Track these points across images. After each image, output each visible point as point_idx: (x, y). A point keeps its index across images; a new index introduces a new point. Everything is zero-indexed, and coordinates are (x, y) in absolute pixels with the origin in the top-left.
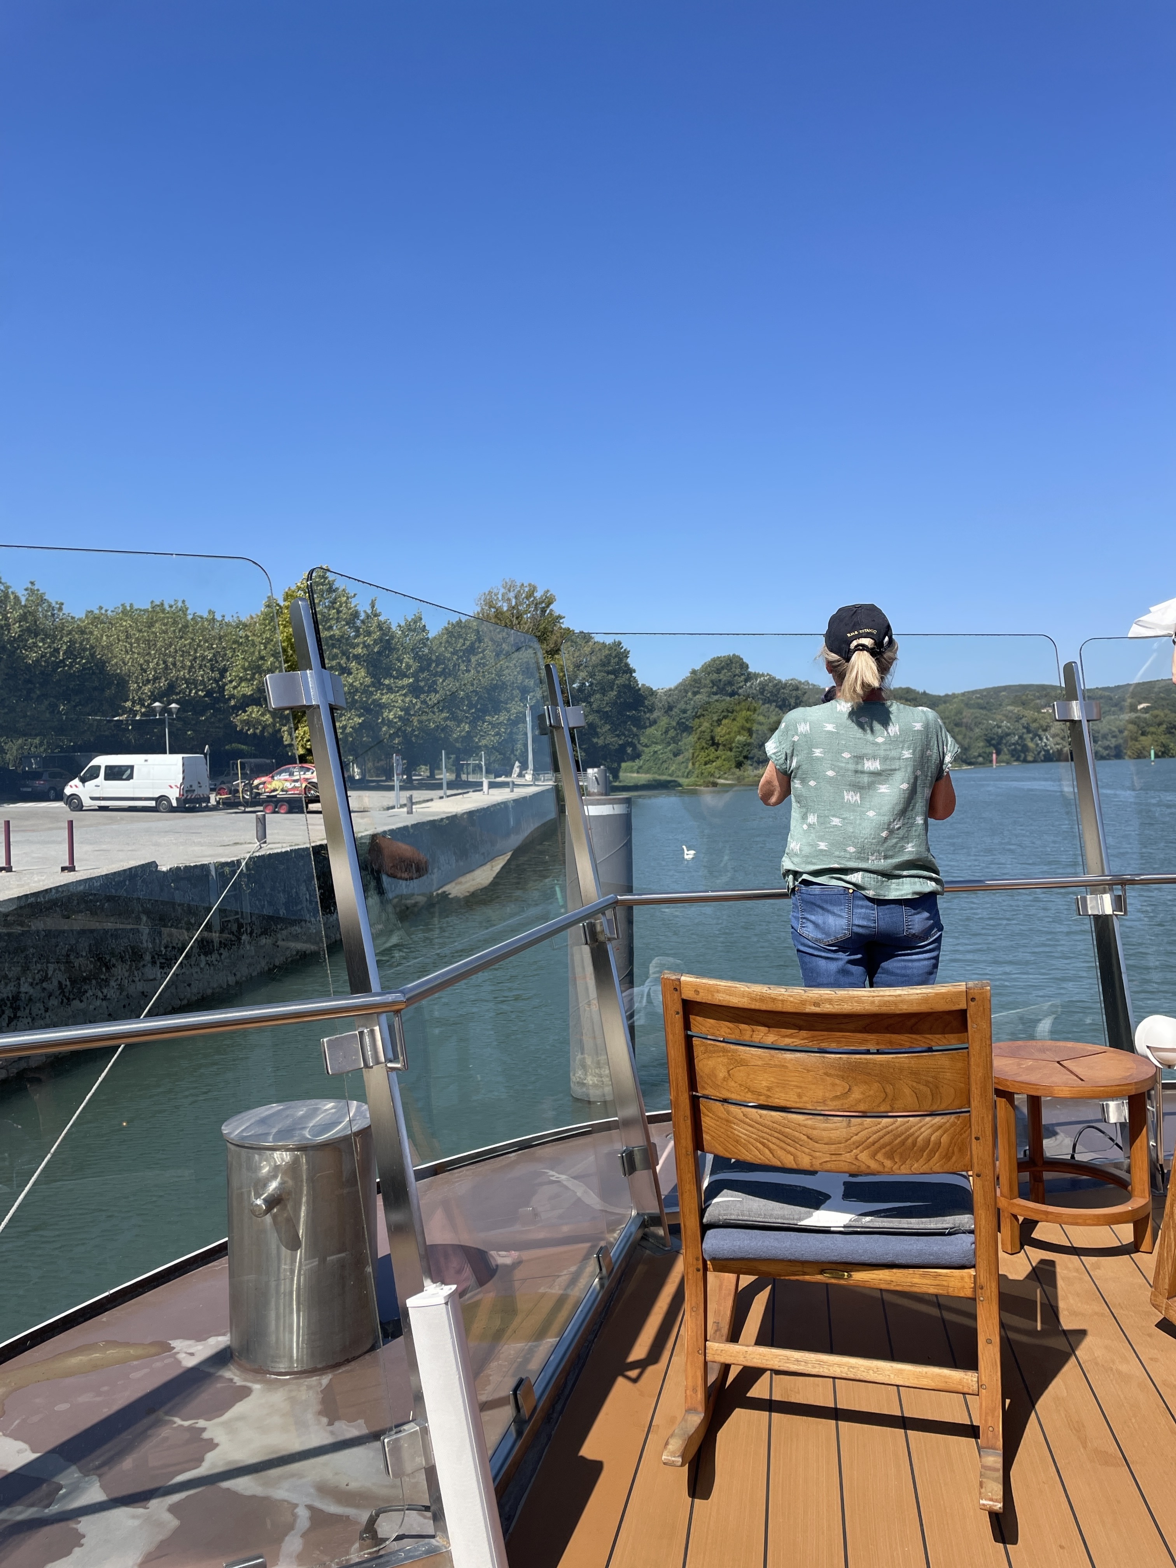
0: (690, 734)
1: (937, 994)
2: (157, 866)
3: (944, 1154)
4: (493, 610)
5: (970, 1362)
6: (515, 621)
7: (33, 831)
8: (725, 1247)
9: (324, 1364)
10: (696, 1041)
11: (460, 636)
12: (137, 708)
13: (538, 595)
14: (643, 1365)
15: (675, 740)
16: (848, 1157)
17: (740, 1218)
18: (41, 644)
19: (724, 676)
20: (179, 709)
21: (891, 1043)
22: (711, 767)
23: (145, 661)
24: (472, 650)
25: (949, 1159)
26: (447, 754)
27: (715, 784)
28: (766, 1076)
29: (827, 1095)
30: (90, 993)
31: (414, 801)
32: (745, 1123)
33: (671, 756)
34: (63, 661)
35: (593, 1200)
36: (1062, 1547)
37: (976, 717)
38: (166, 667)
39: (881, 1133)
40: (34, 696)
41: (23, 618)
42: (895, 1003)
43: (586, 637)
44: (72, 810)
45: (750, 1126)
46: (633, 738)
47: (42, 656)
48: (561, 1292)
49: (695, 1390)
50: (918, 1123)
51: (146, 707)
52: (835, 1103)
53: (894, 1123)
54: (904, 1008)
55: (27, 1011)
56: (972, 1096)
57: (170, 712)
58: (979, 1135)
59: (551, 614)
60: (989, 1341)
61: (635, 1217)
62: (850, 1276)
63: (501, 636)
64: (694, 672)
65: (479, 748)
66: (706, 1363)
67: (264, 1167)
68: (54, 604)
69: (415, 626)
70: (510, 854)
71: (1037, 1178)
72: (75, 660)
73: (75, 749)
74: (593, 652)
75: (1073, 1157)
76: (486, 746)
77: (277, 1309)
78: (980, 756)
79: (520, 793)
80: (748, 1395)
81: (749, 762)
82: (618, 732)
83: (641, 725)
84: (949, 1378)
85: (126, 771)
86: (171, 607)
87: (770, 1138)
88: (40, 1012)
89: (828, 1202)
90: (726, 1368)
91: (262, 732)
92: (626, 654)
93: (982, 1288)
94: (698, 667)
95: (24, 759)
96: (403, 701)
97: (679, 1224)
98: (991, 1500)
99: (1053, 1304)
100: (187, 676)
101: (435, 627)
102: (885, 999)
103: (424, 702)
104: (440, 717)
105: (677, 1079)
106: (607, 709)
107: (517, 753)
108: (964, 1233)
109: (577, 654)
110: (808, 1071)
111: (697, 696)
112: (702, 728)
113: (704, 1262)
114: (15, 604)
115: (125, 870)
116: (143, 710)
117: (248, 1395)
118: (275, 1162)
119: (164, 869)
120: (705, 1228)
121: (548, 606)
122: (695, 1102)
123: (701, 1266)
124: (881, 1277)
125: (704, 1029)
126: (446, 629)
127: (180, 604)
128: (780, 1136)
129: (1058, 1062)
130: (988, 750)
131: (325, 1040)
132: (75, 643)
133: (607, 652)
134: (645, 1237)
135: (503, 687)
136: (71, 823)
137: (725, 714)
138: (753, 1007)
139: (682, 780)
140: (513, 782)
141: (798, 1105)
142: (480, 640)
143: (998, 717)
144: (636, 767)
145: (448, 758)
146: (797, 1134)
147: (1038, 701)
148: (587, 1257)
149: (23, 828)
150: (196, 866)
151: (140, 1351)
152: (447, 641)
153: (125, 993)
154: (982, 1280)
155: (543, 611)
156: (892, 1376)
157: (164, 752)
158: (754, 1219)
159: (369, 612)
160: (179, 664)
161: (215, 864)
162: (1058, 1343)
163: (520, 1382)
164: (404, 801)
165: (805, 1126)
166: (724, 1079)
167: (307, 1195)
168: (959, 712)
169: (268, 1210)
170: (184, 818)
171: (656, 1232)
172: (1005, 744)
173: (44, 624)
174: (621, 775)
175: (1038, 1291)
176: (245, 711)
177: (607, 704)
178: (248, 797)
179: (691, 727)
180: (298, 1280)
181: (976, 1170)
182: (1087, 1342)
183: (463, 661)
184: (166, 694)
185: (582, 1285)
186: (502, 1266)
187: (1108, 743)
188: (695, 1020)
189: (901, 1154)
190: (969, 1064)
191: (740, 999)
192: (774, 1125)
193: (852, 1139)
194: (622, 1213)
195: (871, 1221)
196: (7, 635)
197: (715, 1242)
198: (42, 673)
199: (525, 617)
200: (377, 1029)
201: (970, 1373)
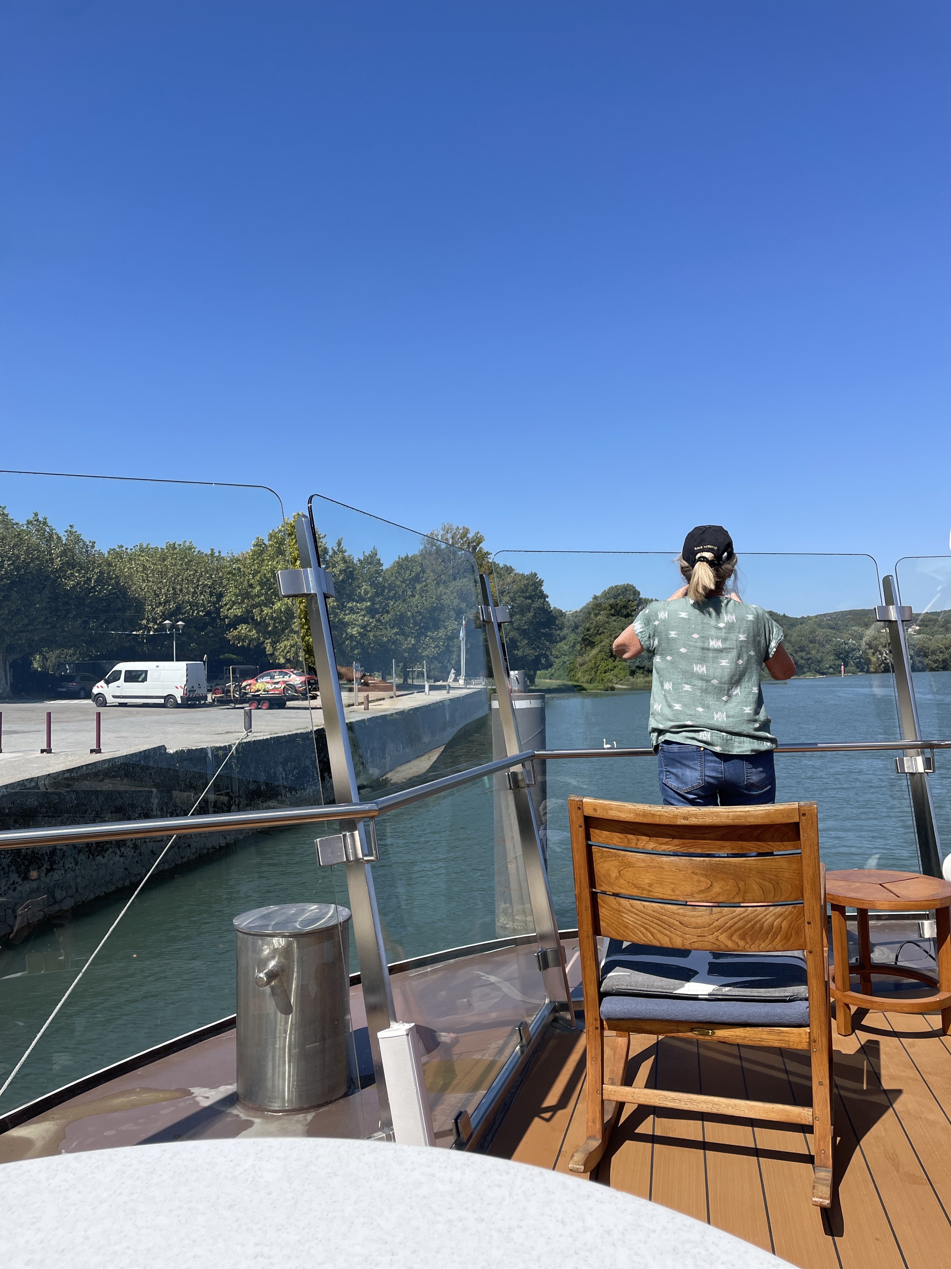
1: (776, 810)
2: (166, 749)
3: (784, 936)
4: (434, 548)
5: (806, 1100)
6: (452, 557)
7: (68, 722)
8: (617, 1009)
9: (308, 1105)
10: (594, 849)
11: (407, 568)
12: (151, 625)
13: (470, 536)
14: (554, 1109)
15: (581, 653)
16: (711, 938)
17: (629, 988)
18: (77, 574)
19: (621, 601)
20: (184, 626)
21: (742, 848)
22: (609, 676)
23: (158, 588)
24: (417, 579)
25: (789, 940)
26: (397, 663)
27: (613, 689)
28: (648, 875)
29: (694, 890)
30: (111, 850)
31: (370, 700)
32: (631, 912)
34: (93, 588)
35: (515, 994)
36: (877, 1239)
37: (827, 636)
38: (175, 594)
39: (736, 920)
40: (71, 615)
41: (64, 553)
42: (745, 817)
43: (509, 570)
44: (98, 706)
45: (636, 914)
46: (546, 651)
47: (78, 584)
48: (491, 1058)
49: (594, 1122)
50: (764, 912)
51: (158, 624)
52: (700, 896)
53: (745, 911)
54: (752, 821)
55: (61, 864)
56: (804, 890)
57: (177, 628)
58: (811, 920)
59: (480, 551)
60: (821, 1083)
61: (548, 1004)
62: (714, 1033)
63: (440, 568)
64: (595, 598)
65: (422, 658)
66: (603, 1101)
67: (265, 950)
68: (88, 543)
69: (372, 560)
70: (444, 747)
71: (866, 979)
72: (103, 587)
73: (101, 657)
74: (514, 582)
75: (896, 963)
76: (427, 656)
77: (274, 1060)
78: (830, 667)
79: (454, 694)
80: (636, 1132)
81: (641, 671)
82: (534, 646)
83: (553, 640)
84: (790, 1112)
85: (141, 675)
86: (180, 546)
87: (651, 923)
88: (71, 866)
89: (696, 976)
90: (621, 1106)
91: (249, 644)
92: (541, 583)
93: (815, 1042)
94: (599, 594)
95: (60, 666)
96: (363, 620)
97: (583, 1011)
98: (821, 1198)
99: (877, 1071)
100: (191, 600)
101: (387, 562)
102: (738, 814)
103: (379, 621)
104: (392, 633)
105: (580, 877)
106: (525, 627)
107: (453, 662)
108: (801, 1000)
109: (501, 583)
110: (680, 871)
111: (598, 618)
112: (603, 644)
113: (601, 1021)
114: (58, 542)
115: (140, 752)
116: (156, 627)
117: (251, 1126)
118: (274, 946)
119: (171, 751)
120: (602, 995)
121: (478, 545)
122: (594, 897)
123: (599, 1026)
124: (738, 1033)
125: (601, 839)
126: (397, 563)
127: (188, 544)
128: (659, 922)
129: (880, 884)
130: (837, 663)
131: (318, 840)
132: (104, 573)
133: (526, 581)
134: (555, 1020)
135: (441, 609)
136: (99, 714)
138: (637, 821)
139: (585, 685)
140: (449, 686)
141: (672, 898)
142: (423, 571)
143: (846, 635)
144: (549, 674)
145: (397, 666)
146: (671, 921)
148: (511, 1035)
149: (59, 720)
150: (196, 750)
151: (167, 1095)
152: (398, 572)
153: (138, 851)
154: (815, 1035)
155: (474, 548)
156: (746, 1111)
157: (172, 660)
158: (640, 989)
159: (336, 549)
160: (185, 590)
161: (211, 748)
162: (881, 1099)
163: (460, 1114)
164: (361, 700)
165: (678, 914)
166: (616, 878)
167: (297, 972)
168: (813, 632)
169: (268, 982)
170: (187, 712)
171: (565, 1016)
172: (852, 658)
173: (79, 559)
174: (536, 680)
175: (865, 1062)
176: (236, 629)
177: (525, 623)
178: (237, 696)
179: (594, 643)
180: (290, 1038)
181: (809, 948)
182: (902, 1098)
183: (410, 588)
184: (172, 615)
185: (507, 1052)
186: (444, 1042)
187: (937, 657)
188: (594, 832)
189: (751, 936)
190: (801, 865)
191: (628, 815)
192: (655, 914)
193: (714, 924)
194: (538, 1002)
195: (730, 990)
196: (51, 567)
197: (611, 1006)
198: (77, 597)
199: (459, 553)
200: (356, 833)
201: (806, 1109)
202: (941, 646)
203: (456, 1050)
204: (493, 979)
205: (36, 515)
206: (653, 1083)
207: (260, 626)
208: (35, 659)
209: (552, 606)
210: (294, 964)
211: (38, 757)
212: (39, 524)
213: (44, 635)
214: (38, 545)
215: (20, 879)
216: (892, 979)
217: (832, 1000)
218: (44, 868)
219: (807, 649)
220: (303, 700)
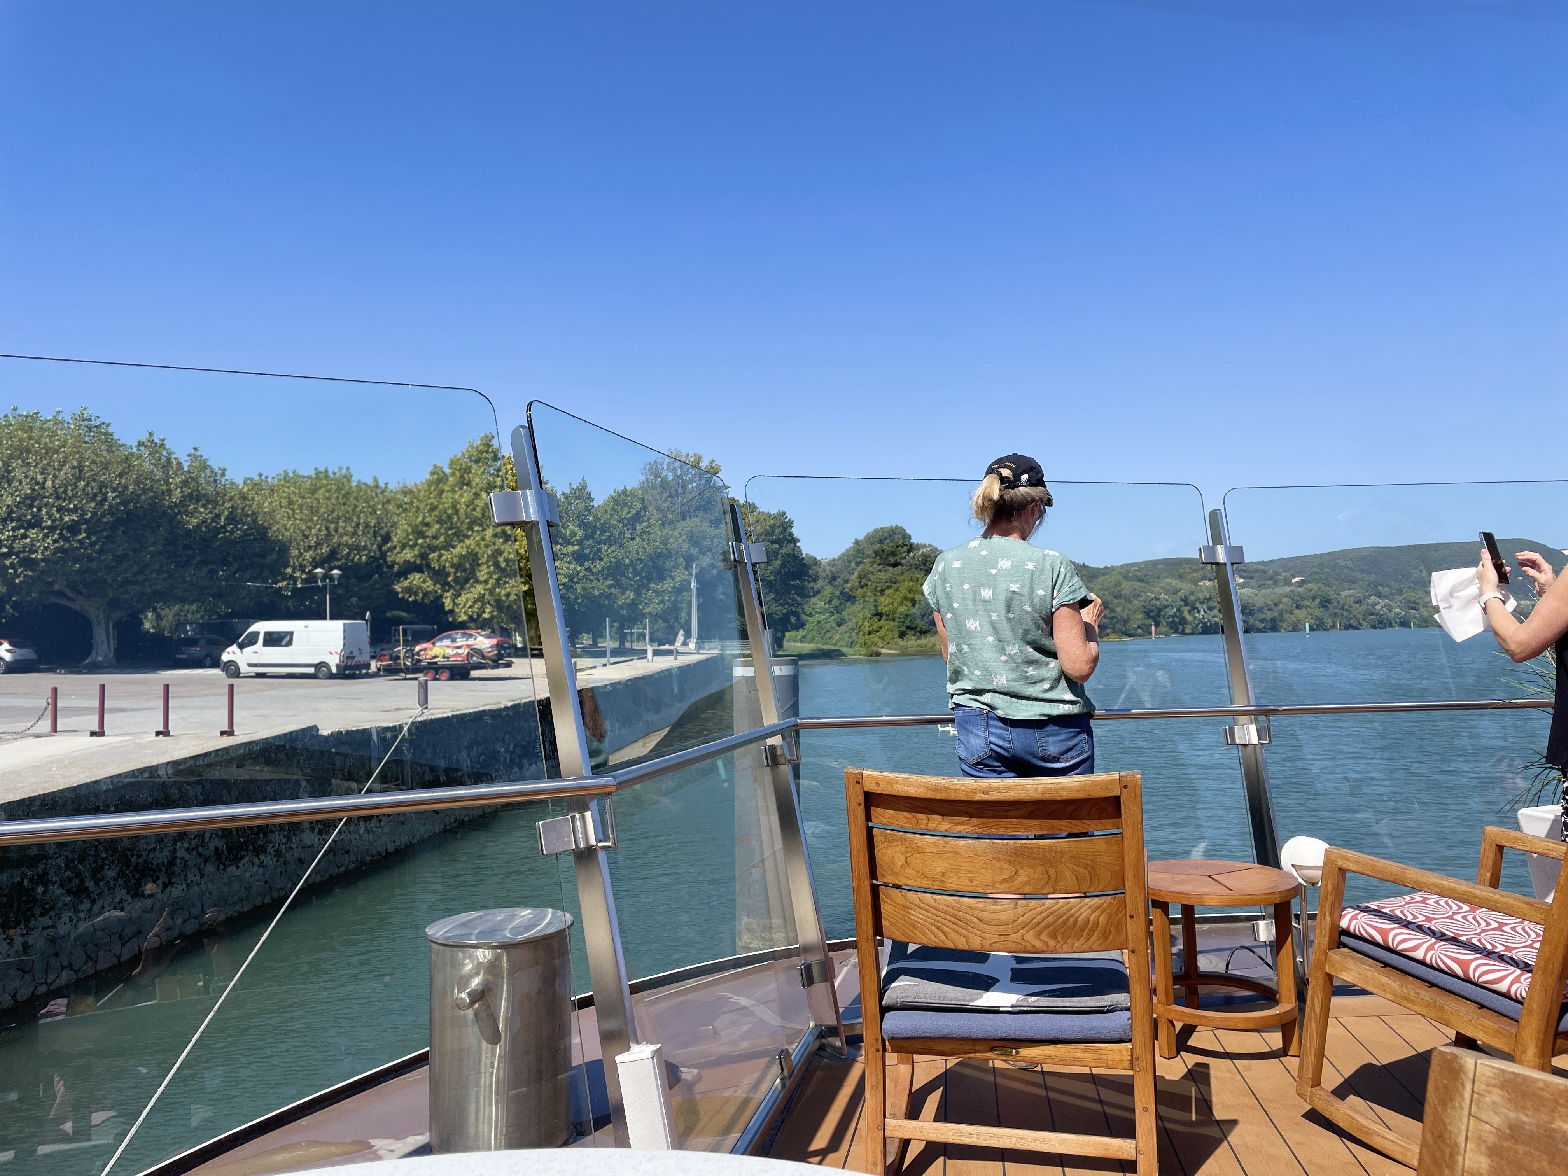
0: (853, 603)
1: (1094, 782)
2: (318, 730)
3: (1102, 933)
4: (659, 479)
5: (1127, 1130)
6: (680, 491)
7: (191, 697)
8: (901, 1027)
10: (876, 832)
11: (625, 505)
12: (298, 574)
13: (703, 465)
14: (824, 1152)
15: (838, 610)
16: (1015, 937)
17: (917, 1000)
18: (202, 510)
19: (888, 547)
20: (341, 575)
21: (1053, 828)
22: (874, 638)
23: (308, 527)
24: (637, 518)
25: (1107, 938)
26: (611, 622)
27: (878, 654)
28: (940, 862)
29: (996, 879)
30: (247, 859)
31: (578, 668)
32: (920, 908)
33: (834, 625)
34: (224, 527)
35: (773, 1019)
37: (1135, 590)
38: (329, 534)
39: (1045, 914)
40: (194, 562)
41: (185, 483)
42: (1057, 791)
44: (229, 677)
45: (926, 910)
46: (796, 607)
47: (203, 522)
48: (745, 1095)
49: (874, 1164)
50: (1078, 904)
51: (307, 573)
52: (1003, 886)
53: (1057, 904)
54: (1064, 795)
55: (182, 877)
56: (1126, 877)
57: (332, 579)
58: (1133, 914)
59: (716, 484)
60: (1145, 1110)
61: (813, 1029)
62: (1018, 1053)
63: (665, 505)
64: (857, 542)
65: (644, 616)
66: (885, 1139)
67: (467, 965)
68: (216, 470)
69: (581, 494)
70: (669, 727)
71: (1192, 991)
72: (236, 526)
73: (233, 615)
74: (758, 522)
75: (1227, 972)
76: (650, 613)
78: (1139, 627)
79: (683, 660)
80: (924, 1175)
81: (912, 632)
82: (781, 602)
83: (805, 594)
84: (1108, 1146)
85: (284, 637)
86: (334, 474)
87: (944, 921)
88: (195, 878)
89: (997, 985)
90: (905, 1144)
91: (423, 599)
92: (790, 524)
93: (1138, 1059)
94: (861, 537)
95: (180, 625)
97: (859, 1034)
99: (1207, 1098)
100: (350, 542)
101: (600, 497)
102: (1048, 786)
103: (588, 569)
104: (604, 585)
105: (859, 867)
106: (771, 578)
108: (1121, 1010)
110: (979, 856)
111: (860, 566)
112: (866, 598)
113: (883, 1041)
114: (178, 469)
115: (285, 735)
116: (304, 576)
118: (478, 959)
119: (325, 733)
120: (884, 1010)
121: (713, 476)
122: (875, 891)
123: (880, 1047)
124: (1046, 1052)
125: (884, 820)
126: (613, 497)
127: (344, 471)
128: (954, 919)
129: (1210, 877)
130: (1147, 622)
131: (540, 823)
132: (237, 509)
133: (772, 522)
134: (822, 1047)
135: (668, 556)
136: (231, 687)
137: (888, 584)
138: (928, 796)
139: (845, 650)
140: (677, 651)
141: (969, 889)
142: (645, 508)
143: (1157, 589)
144: (800, 637)
145: (611, 627)
146: (968, 917)
147: (1195, 574)
148: (770, 1066)
149: (179, 694)
150: (358, 731)
151: (342, 1149)
152: (614, 509)
153: (282, 860)
154: (1138, 1052)
155: (708, 481)
156: (1057, 1145)
157: (325, 618)
158: (929, 1001)
160: (340, 530)
161: (377, 728)
162: (1214, 1131)
165: (976, 909)
166: (902, 867)
167: (507, 991)
168: (1118, 584)
169: (472, 1003)
170: (343, 684)
171: (833, 1043)
172: (1164, 616)
173: (206, 490)
174: (785, 643)
175: (1193, 1089)
176: (406, 578)
177: (771, 573)
178: (409, 664)
179: (855, 597)
180: (498, 1073)
181: (1131, 947)
182: (1237, 1131)
183: (628, 529)
184: (328, 561)
185: (764, 1087)
186: (686, 1080)
187: (1264, 616)
188: (876, 812)
189: (1063, 933)
190: (1123, 847)
191: (917, 790)
192: (948, 909)
193: (1019, 920)
194: (799, 1027)
195: (1037, 1001)
196: (168, 501)
197: (895, 1023)
198: (202, 539)
199: (690, 486)
200: (588, 815)
201: (1128, 1141)
202: (1269, 602)
203: (698, 1089)
204: (744, 1001)
205: (151, 434)
206: (942, 1115)
207: (439, 575)
208: (146, 618)
209: (804, 552)
210: (503, 982)
211: (152, 742)
212: (155, 447)
213: (159, 587)
214: (152, 472)
215: (129, 896)
216: (1223, 990)
217: (1155, 1016)
218: (160, 882)
219: (1111, 606)
220: (493, 668)
